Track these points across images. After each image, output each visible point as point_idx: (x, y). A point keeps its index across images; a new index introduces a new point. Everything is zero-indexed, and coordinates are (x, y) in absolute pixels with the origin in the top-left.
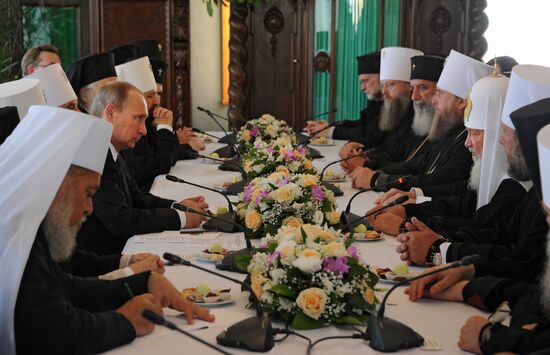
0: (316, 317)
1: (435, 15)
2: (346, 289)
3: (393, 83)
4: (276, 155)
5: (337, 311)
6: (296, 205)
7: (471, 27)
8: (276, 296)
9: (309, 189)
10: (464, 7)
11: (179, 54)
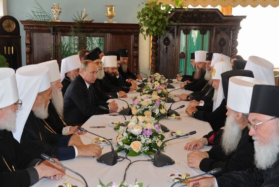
0: (137, 152)
1: (221, 41)
2: (150, 141)
3: (200, 63)
4: (153, 87)
5: (146, 150)
6: (149, 107)
7: (232, 45)
8: (124, 143)
9: (155, 101)
10: (230, 38)
11: (135, 52)
